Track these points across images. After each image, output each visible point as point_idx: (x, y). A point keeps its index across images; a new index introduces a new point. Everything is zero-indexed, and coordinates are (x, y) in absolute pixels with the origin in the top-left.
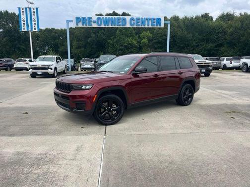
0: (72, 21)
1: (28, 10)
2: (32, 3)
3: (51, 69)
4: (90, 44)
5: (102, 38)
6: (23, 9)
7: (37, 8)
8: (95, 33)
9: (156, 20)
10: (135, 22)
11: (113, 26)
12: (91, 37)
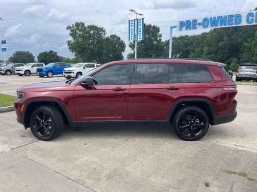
0: (176, 27)
1: (136, 21)
2: (141, 15)
4: (221, 49)
5: (237, 41)
6: (132, 21)
7: (143, 19)
10: (254, 18)
11: (223, 26)
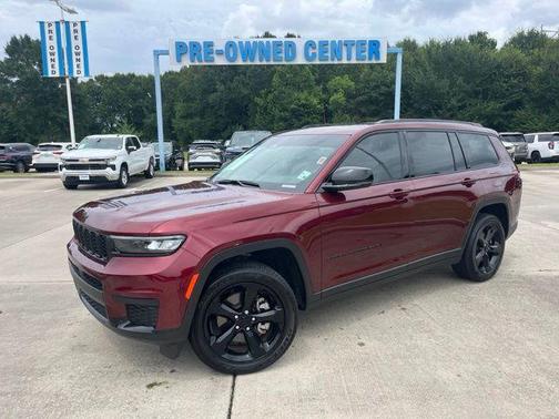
0: (166, 53)
1: (62, 27)
2: (71, 12)
3: (113, 167)
4: (213, 107)
5: (240, 92)
6: (50, 25)
7: (83, 23)
8: (223, 82)
9: (367, 46)
10: (317, 51)
11: (264, 63)
12: (215, 91)
